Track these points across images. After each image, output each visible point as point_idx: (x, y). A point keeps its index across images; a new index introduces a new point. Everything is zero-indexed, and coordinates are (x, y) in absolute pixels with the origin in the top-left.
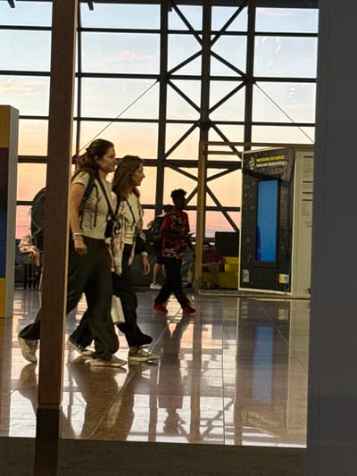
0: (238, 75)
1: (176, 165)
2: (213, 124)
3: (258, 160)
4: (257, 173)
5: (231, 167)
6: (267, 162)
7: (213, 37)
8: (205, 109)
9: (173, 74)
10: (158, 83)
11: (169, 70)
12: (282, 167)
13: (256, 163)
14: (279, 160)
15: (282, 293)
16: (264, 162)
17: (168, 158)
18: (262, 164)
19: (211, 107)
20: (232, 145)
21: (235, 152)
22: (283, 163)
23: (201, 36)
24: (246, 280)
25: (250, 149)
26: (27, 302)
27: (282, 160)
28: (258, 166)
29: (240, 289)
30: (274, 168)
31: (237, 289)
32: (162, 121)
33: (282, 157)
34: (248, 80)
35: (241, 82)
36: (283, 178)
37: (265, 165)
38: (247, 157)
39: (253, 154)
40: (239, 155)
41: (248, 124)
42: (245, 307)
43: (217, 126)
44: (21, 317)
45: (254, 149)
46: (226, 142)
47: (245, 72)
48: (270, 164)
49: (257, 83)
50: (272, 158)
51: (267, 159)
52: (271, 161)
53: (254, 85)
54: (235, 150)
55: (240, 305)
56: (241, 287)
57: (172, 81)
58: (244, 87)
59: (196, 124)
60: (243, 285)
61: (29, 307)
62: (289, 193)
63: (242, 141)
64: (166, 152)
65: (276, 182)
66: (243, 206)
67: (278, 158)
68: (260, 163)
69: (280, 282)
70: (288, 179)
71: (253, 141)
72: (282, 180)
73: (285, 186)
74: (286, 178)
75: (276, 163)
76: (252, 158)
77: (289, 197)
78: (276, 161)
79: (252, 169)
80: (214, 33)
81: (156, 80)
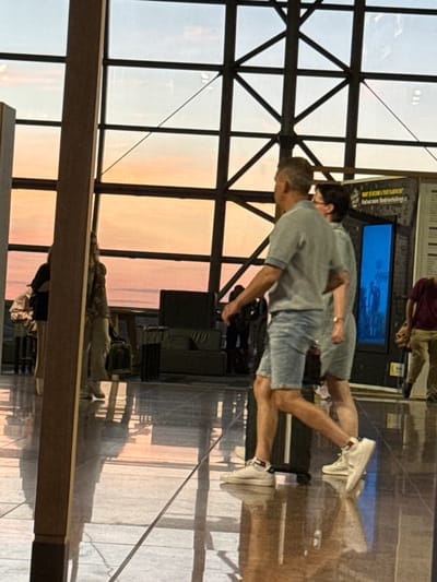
0: (337, 69)
1: (244, 198)
2: (300, 140)
3: (365, 195)
4: (364, 214)
6: (378, 197)
7: (303, 11)
8: (288, 117)
9: (243, 65)
10: (221, 77)
11: (237, 58)
12: (399, 205)
13: (361, 198)
14: (395, 195)
15: (394, 390)
16: (373, 198)
17: (231, 188)
18: (369, 200)
19: (296, 115)
20: (327, 171)
22: (401, 200)
23: (285, 10)
25: (352, 177)
26: (18, 393)
27: (399, 195)
28: (364, 202)
30: (388, 206)
32: (225, 133)
33: (400, 191)
34: (353, 76)
35: (341, 80)
36: (400, 221)
37: (375, 201)
39: (356, 186)
41: (351, 140)
43: (306, 142)
44: (11, 413)
45: (358, 177)
46: (318, 167)
47: (348, 64)
48: (382, 201)
49: (366, 81)
50: (386, 192)
51: (378, 193)
52: (383, 197)
53: (362, 85)
54: (330, 178)
57: (241, 75)
58: (347, 87)
59: (274, 138)
61: (21, 400)
62: (409, 244)
63: (342, 165)
64: (229, 178)
65: (389, 227)
67: (394, 192)
68: (368, 198)
69: (391, 374)
70: (408, 223)
71: (357, 166)
72: (399, 225)
73: (403, 234)
74: (405, 221)
75: (389, 200)
76: (356, 191)
77: (409, 249)
78: (390, 196)
79: (355, 206)
80: (305, 6)
81: (217, 73)
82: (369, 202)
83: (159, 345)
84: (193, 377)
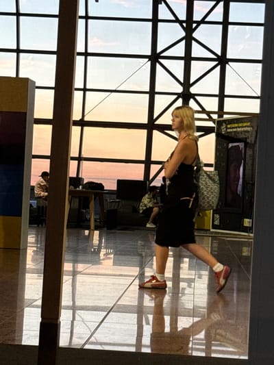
0: (215, 57)
1: (163, 128)
2: (193, 96)
3: (229, 126)
4: (228, 136)
5: (207, 131)
6: (236, 127)
7: (194, 25)
8: (187, 84)
9: (162, 55)
10: (150, 62)
11: (158, 51)
12: (247, 132)
13: (227, 128)
14: (245, 126)
15: (246, 234)
16: (233, 128)
17: (157, 123)
19: (191, 82)
20: (208, 113)
21: (211, 119)
22: (249, 129)
23: (185, 25)
24: (217, 223)
25: (222, 117)
26: (39, 236)
27: (248, 126)
28: (229, 130)
29: (212, 230)
30: (241, 132)
31: (209, 230)
32: (152, 93)
33: (249, 124)
34: (222, 61)
35: (216, 63)
36: (249, 141)
37: (235, 130)
38: (219, 123)
39: (225, 121)
40: (214, 121)
41: (222, 96)
42: (215, 245)
43: (197, 97)
44: (35, 249)
45: (226, 117)
46: (203, 111)
47: (219, 54)
48: (239, 129)
49: (230, 63)
50: (240, 125)
51: (236, 125)
52: (239, 127)
53: (227, 65)
54: (210, 117)
55: (212, 242)
56: (213, 228)
57: (161, 60)
58: (219, 67)
59: (179, 95)
60: (214, 227)
61: (41, 241)
62: (253, 153)
63: (216, 110)
64: (155, 117)
65: (243, 144)
66: (216, 163)
67: (245, 124)
68: (230, 128)
69: (245, 225)
70: (253, 142)
71: (225, 110)
72: (248, 143)
73: (250, 148)
74: (251, 141)
75: (243, 129)
76: (224, 124)
77: (253, 156)
78: (243, 127)
79: (223, 133)
80: (195, 22)
81: (147, 60)
82: (231, 130)
83: (116, 210)
84: (136, 227)
